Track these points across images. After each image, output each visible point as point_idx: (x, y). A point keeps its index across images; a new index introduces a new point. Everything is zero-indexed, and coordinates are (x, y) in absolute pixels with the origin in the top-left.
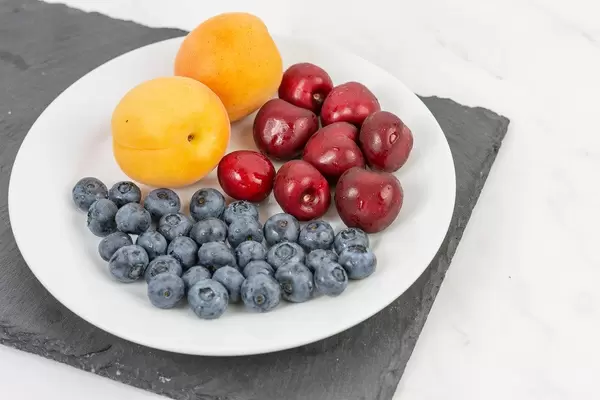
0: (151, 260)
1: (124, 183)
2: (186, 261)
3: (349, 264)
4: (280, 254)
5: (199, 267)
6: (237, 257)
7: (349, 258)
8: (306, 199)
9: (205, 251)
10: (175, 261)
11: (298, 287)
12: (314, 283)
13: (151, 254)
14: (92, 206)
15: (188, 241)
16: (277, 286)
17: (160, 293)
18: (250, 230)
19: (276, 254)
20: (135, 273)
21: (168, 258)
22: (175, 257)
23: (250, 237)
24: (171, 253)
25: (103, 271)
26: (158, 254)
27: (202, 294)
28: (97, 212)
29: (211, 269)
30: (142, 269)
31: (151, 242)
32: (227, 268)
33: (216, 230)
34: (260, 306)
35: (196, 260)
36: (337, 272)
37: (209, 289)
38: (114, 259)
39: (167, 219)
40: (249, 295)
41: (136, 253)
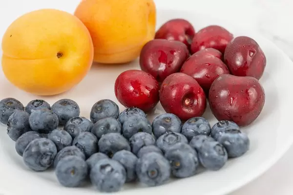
0: (58, 151)
1: (37, 101)
2: (88, 150)
3: (227, 143)
4: (167, 141)
5: (99, 153)
6: (131, 145)
7: (227, 139)
8: (187, 102)
9: (104, 140)
10: (79, 150)
11: (186, 162)
12: (199, 159)
13: (59, 146)
14: (11, 117)
15: (90, 134)
16: (167, 162)
17: (66, 172)
18: (141, 125)
19: (164, 140)
20: (45, 161)
21: (73, 147)
22: (79, 147)
23: (141, 130)
24: (76, 145)
25: (18, 163)
26: (64, 146)
27: (103, 170)
28: (15, 121)
29: (110, 154)
30: (51, 159)
31: (59, 136)
32: (124, 151)
33: (112, 126)
34: (153, 179)
35: (97, 149)
36: (218, 148)
37: (108, 165)
38: (28, 150)
39: (72, 120)
40: (144, 170)
41: (46, 144)
